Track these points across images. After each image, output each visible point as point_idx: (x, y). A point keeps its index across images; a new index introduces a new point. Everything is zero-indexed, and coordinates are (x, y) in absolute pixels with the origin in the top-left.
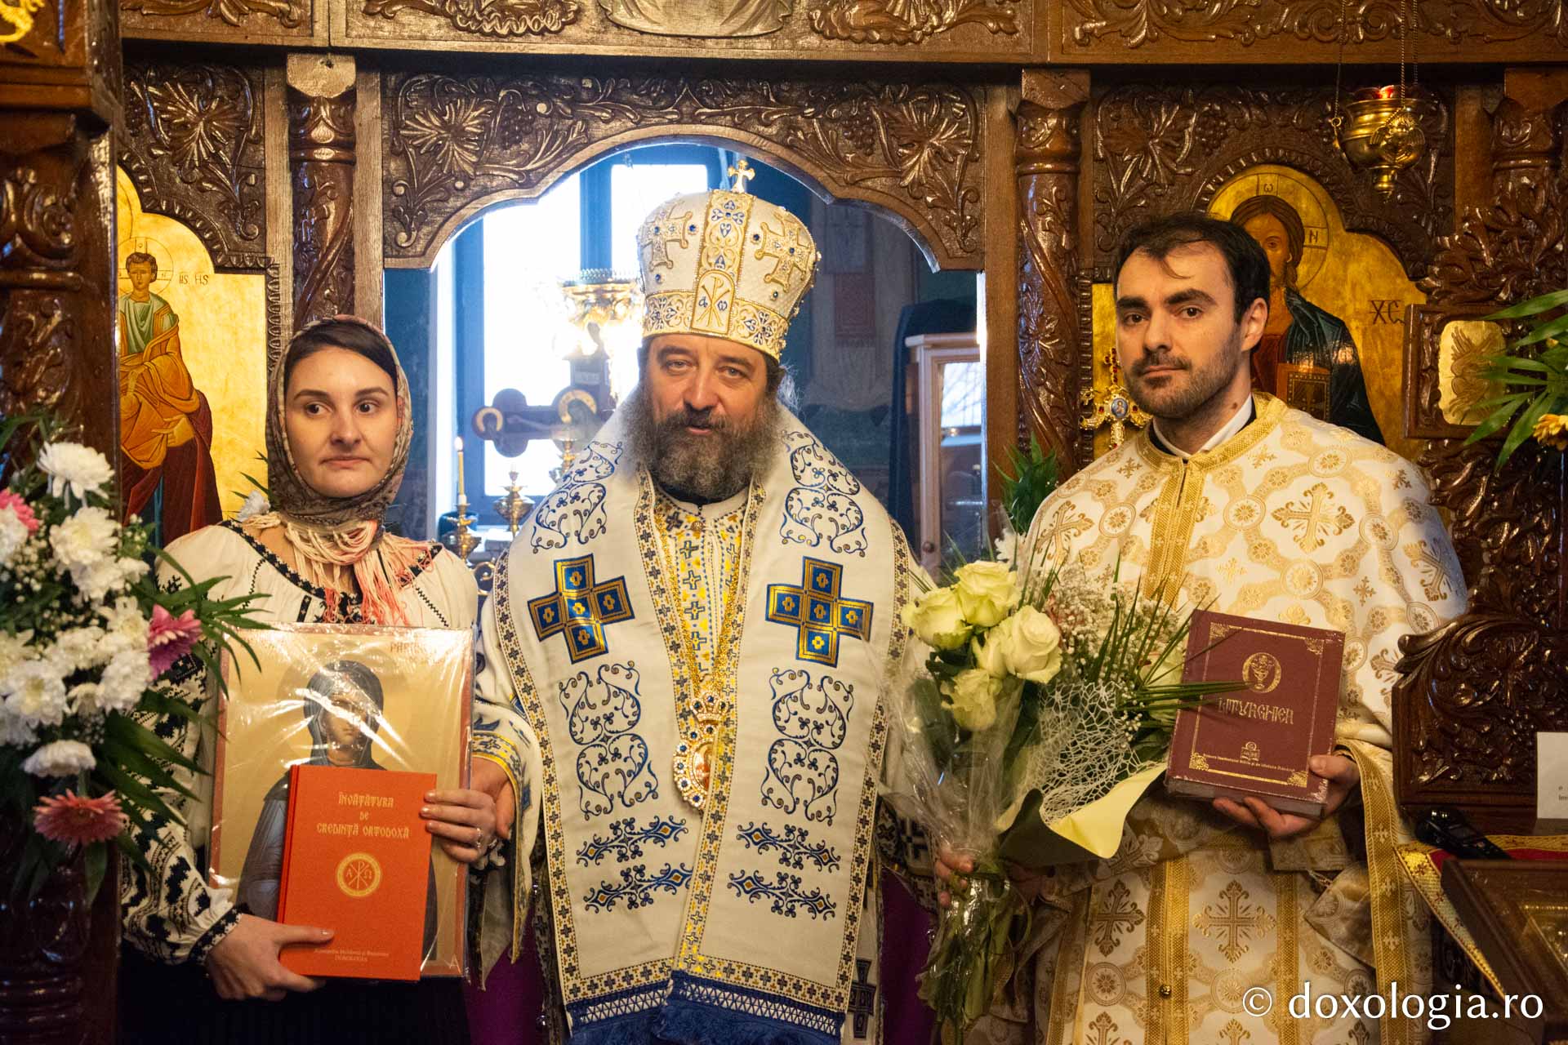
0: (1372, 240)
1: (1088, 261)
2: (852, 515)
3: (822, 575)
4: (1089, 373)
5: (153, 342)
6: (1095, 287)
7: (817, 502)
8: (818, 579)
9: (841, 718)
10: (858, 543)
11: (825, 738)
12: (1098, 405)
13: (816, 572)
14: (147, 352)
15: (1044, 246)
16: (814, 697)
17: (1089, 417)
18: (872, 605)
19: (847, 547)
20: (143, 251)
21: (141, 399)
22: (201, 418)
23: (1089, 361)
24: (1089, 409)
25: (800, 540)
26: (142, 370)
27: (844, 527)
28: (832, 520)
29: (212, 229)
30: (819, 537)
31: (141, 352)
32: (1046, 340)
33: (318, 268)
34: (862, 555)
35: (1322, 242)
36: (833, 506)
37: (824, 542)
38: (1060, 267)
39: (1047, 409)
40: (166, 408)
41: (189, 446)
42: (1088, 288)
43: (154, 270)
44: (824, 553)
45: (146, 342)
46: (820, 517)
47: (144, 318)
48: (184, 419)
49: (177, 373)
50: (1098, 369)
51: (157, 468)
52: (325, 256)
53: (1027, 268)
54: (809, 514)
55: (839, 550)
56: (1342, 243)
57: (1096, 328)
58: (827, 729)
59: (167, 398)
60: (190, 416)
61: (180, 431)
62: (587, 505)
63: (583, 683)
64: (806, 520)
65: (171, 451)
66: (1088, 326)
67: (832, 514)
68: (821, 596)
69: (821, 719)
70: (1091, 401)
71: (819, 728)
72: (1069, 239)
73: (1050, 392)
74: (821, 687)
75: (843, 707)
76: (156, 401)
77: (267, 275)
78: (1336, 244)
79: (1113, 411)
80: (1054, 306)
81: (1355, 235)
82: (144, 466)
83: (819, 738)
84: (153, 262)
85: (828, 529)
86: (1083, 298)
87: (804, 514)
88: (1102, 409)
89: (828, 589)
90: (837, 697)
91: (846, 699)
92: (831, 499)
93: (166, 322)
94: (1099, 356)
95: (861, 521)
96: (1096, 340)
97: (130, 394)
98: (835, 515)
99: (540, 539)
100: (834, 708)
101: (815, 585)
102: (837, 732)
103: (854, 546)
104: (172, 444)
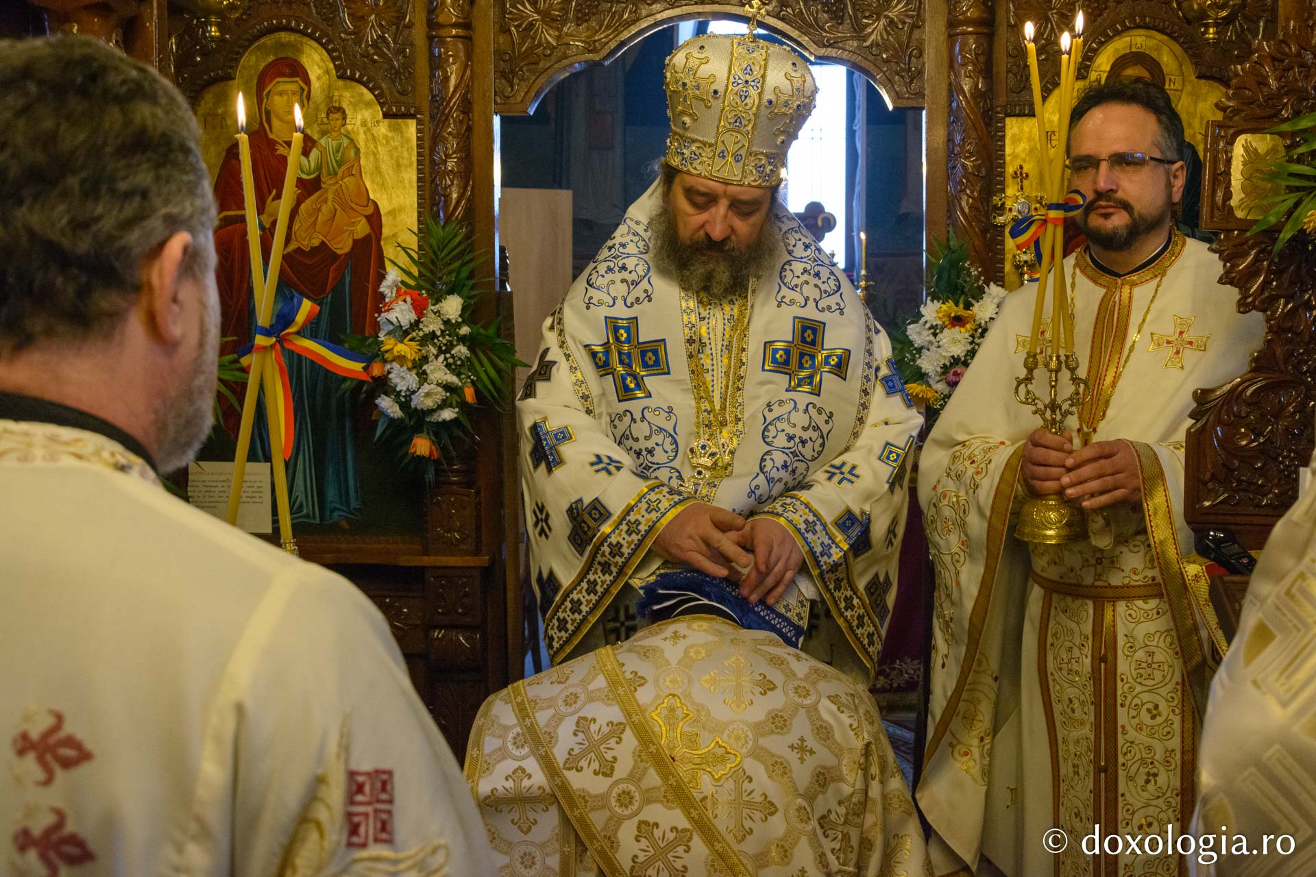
0: (1216, 84)
1: (1002, 100)
2: (832, 282)
3: (809, 332)
4: (1002, 183)
5: (344, 167)
6: (1008, 120)
7: (805, 271)
8: (806, 335)
9: (822, 437)
10: (837, 304)
11: (807, 452)
12: (1008, 206)
13: (804, 329)
14: (340, 174)
15: (966, 88)
16: (800, 419)
17: (1001, 215)
18: (849, 351)
19: (829, 307)
20: (337, 105)
21: (337, 206)
22: (375, 219)
23: (1002, 174)
24: (1001, 209)
25: (792, 302)
26: (337, 186)
27: (826, 292)
28: (816, 286)
29: (381, 88)
30: (807, 299)
31: (336, 174)
32: (966, 158)
33: (443, 112)
34: (842, 313)
35: (1178, 86)
36: (817, 275)
37: (811, 303)
38: (977, 104)
39: (967, 210)
40: (352, 212)
41: (367, 238)
42: (1003, 120)
43: (344, 118)
44: (810, 313)
45: (339, 166)
46: (807, 283)
47: (338, 151)
48: (364, 221)
49: (359, 188)
50: (1009, 180)
51: (346, 254)
52: (448, 103)
53: (954, 104)
54: (799, 282)
55: (823, 310)
56: (1194, 88)
57: (1008, 150)
58: (810, 444)
59: (353, 205)
60: (368, 218)
61: (362, 228)
62: (634, 276)
63: (628, 419)
64: (796, 286)
65: (355, 242)
66: (1002, 148)
67: (816, 281)
68: (807, 349)
69: (805, 436)
70: (1003, 204)
71: (803, 442)
72: (984, 84)
73: (969, 196)
74: (806, 411)
75: (825, 429)
76: (346, 207)
77: (417, 119)
78: (1189, 88)
79: (1019, 212)
80: (973, 133)
81: (1203, 81)
82: (339, 252)
83: (803, 451)
84: (344, 112)
85: (813, 293)
86: (997, 127)
87: (796, 281)
88: (1010, 210)
89: (813, 343)
90: (820, 420)
91: (827, 422)
92: (817, 269)
93: (352, 153)
94: (1010, 170)
95: (839, 288)
96: (1008, 159)
97: (329, 203)
98: (819, 283)
99: (591, 298)
100: (817, 428)
101: (803, 340)
102: (818, 448)
103: (835, 307)
104: (357, 237)
